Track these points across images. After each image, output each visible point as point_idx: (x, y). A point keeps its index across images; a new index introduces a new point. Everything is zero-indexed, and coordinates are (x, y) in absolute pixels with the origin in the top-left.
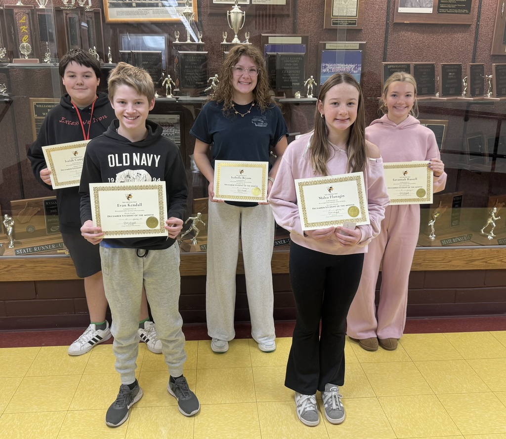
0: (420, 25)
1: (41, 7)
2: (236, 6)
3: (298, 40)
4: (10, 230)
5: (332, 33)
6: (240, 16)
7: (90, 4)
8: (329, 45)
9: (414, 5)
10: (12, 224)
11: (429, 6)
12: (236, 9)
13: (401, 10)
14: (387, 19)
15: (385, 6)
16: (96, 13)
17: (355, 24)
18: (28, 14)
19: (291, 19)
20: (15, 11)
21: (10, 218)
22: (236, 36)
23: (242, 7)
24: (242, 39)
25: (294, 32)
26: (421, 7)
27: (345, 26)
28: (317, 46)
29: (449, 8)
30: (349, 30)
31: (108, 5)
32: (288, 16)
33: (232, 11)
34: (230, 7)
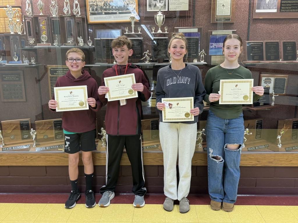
0: (269, 20)
1: (54, 16)
2: (160, 12)
3: (195, 30)
4: (34, 137)
5: (215, 26)
6: (162, 18)
7: (80, 14)
8: (214, 33)
9: (265, 8)
10: (35, 134)
11: (275, 8)
12: (160, 14)
13: (257, 11)
14: (249, 17)
15: (248, 9)
16: (83, 19)
17: (229, 20)
18: (46, 19)
19: (191, 18)
20: (39, 18)
21: (34, 131)
22: (160, 29)
23: (164, 13)
24: (163, 30)
25: (193, 25)
26: (269, 9)
27: (223, 21)
28: (207, 33)
29: (287, 9)
30: (224, 24)
31: (89, 14)
33: (157, 15)
34: (156, 13)
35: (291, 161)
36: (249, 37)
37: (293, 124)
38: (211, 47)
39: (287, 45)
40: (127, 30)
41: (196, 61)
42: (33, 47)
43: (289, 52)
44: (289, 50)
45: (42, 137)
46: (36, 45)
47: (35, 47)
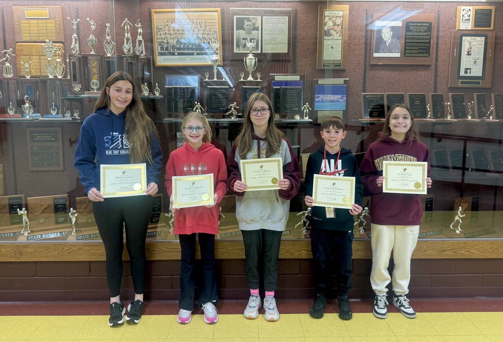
0: (390, 66)
1: (109, 55)
2: (251, 54)
3: (297, 78)
4: (74, 220)
5: (322, 73)
6: (253, 61)
7: (144, 53)
8: (320, 82)
9: (385, 51)
10: (76, 215)
11: (397, 51)
12: (251, 56)
13: (376, 55)
14: (365, 62)
15: (363, 52)
16: (148, 60)
17: (340, 66)
18: (98, 60)
19: (292, 63)
20: (90, 58)
21: (75, 211)
22: (250, 75)
23: (255, 55)
24: (255, 77)
25: (294, 72)
26: (391, 52)
27: (332, 67)
28: (312, 82)
29: (413, 53)
30: (334, 70)
31: (157, 54)
32: (289, 61)
33: (247, 58)
34: (246, 55)
35: (425, 251)
36: (365, 87)
37: (426, 202)
38: (318, 100)
39: (415, 99)
40: (207, 76)
41: (299, 117)
42: (79, 95)
43: (418, 107)
44: (418, 105)
45: (85, 221)
46: (84, 94)
47: (82, 96)
